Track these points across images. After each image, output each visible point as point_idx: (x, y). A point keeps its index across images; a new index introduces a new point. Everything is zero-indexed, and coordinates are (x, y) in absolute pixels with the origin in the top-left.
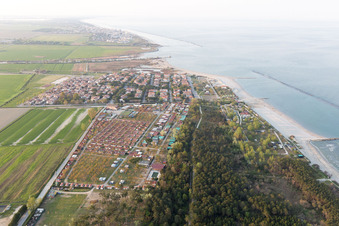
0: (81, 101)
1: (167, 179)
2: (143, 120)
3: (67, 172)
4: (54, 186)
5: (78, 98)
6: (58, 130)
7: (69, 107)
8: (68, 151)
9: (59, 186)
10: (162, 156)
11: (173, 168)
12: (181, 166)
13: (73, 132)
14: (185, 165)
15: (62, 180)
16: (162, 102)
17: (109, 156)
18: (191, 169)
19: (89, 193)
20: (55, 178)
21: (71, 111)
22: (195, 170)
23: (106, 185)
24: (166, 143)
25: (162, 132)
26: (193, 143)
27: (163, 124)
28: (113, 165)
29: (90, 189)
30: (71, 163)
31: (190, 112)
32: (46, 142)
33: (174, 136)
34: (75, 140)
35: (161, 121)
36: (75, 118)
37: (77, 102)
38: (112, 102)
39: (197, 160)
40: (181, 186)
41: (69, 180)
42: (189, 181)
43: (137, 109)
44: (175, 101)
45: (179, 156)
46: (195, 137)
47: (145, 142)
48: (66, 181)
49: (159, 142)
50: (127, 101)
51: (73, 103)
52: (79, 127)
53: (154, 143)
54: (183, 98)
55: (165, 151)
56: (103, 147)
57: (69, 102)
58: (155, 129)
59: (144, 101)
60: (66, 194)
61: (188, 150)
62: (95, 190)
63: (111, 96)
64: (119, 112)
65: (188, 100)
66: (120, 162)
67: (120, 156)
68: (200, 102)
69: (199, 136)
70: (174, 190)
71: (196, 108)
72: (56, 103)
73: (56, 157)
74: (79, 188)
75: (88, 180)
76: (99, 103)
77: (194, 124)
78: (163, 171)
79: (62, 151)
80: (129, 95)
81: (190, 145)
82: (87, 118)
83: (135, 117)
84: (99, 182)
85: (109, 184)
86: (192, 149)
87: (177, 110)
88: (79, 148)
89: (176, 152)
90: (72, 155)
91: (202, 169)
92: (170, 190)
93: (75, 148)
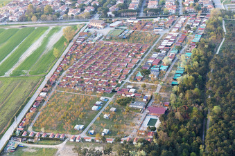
0: (55, 16)
1: (168, 130)
2: (137, 42)
3: (33, 117)
4: (14, 136)
5: (51, 12)
6: (24, 57)
7: (39, 24)
8: (35, 86)
9: (20, 136)
10: (164, 95)
11: (178, 114)
12: (190, 110)
13: (42, 59)
14: (195, 109)
15: (26, 127)
16: (167, 15)
17: (89, 94)
18: (204, 115)
19: (60, 146)
20: (15, 125)
21: (42, 30)
22: (210, 118)
23: (83, 135)
24: (170, 75)
25: (166, 60)
26: (210, 76)
27: (168, 48)
28: (94, 108)
29: (62, 141)
30: (39, 103)
31: (207, 29)
32: (7, 74)
33: (183, 65)
34: (44, 71)
35: (165, 43)
36: (46, 41)
37: (49, 17)
38: (97, 16)
39: (215, 102)
40: (189, 140)
41: (34, 128)
42: (200, 133)
43: (131, 26)
44: (186, 13)
45: (187, 95)
46: (212, 67)
47: (140, 75)
48: (30, 129)
49: (160, 74)
50: (117, 15)
51: (44, 20)
52: (51, 54)
53: (153, 75)
54: (198, 9)
55: (167, 88)
56: (82, 82)
57: (38, 18)
58: (155, 55)
59: (142, 15)
60: (30, 148)
61: (202, 87)
62: (69, 143)
63: (96, 7)
64: (106, 31)
65: (205, 12)
66: (104, 103)
67: (104, 94)
68: (224, 13)
69: (219, 65)
70: (178, 147)
71: (217, 24)
73: (19, 95)
74: (47, 139)
75: (60, 128)
76: (79, 19)
77: (212, 48)
78: (164, 118)
79: (27, 87)
80: (121, 7)
81: (205, 80)
82: (63, 40)
83: (128, 38)
84: (74, 131)
85: (88, 134)
86: (208, 86)
87: (188, 27)
88: (49, 82)
89: (184, 89)
90: (39, 94)
91: (220, 116)
92: (173, 146)
93: (45, 83)
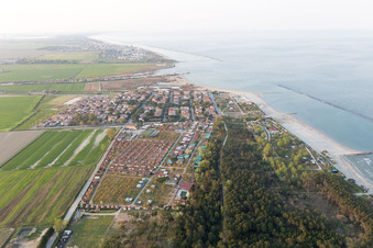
0: (98, 122)
1: (196, 198)
2: (165, 139)
3: (92, 194)
4: (79, 208)
5: (94, 118)
6: (77, 152)
7: (86, 128)
8: (89, 173)
9: (84, 208)
10: (190, 175)
11: (202, 187)
12: (210, 184)
13: (92, 154)
14: (214, 183)
15: (87, 202)
16: (184, 120)
17: (133, 176)
18: (221, 188)
19: (117, 214)
20: (79, 199)
21: (88, 132)
22: (225, 188)
23: (133, 205)
24: (192, 162)
25: (187, 151)
26: (221, 161)
27: (188, 143)
28: (139, 186)
29: (117, 210)
30: (95, 184)
31: (214, 130)
32: (66, 164)
33: (200, 154)
34: (95, 162)
35: (185, 139)
36: (93, 139)
37: (93, 122)
38: (130, 121)
39: (227, 178)
40: (212, 203)
41: (94, 202)
42: (220, 198)
43: (158, 128)
44: (197, 119)
45: (207, 174)
46: (222, 154)
47: (170, 161)
48: (91, 202)
49: (185, 161)
50: (146, 120)
51: (90, 124)
52: (99, 149)
53: (179, 162)
54: (206, 115)
55: (192, 170)
56: (126, 168)
57: (85, 123)
58: (179, 148)
59: (165, 120)
60: (93, 216)
61: (217, 169)
62: (122, 211)
63: (129, 115)
64: (139, 132)
65: (211, 117)
66: (145, 182)
67: (145, 176)
68: (225, 118)
69: (227, 154)
70: (206, 208)
71: (221, 126)
72: (71, 124)
73: (78, 178)
74: (105, 209)
75: (114, 200)
76: (116, 123)
77: (220, 142)
78: (192, 189)
79: (83, 173)
80: (148, 114)
81: (217, 164)
82: (106, 138)
83: (157, 136)
84: (125, 203)
85: (136, 204)
86: (220, 167)
87: (201, 128)
88: (101, 169)
89: (204, 170)
90: (94, 177)
91: (232, 186)
92: (201, 208)
93: (97, 169)
